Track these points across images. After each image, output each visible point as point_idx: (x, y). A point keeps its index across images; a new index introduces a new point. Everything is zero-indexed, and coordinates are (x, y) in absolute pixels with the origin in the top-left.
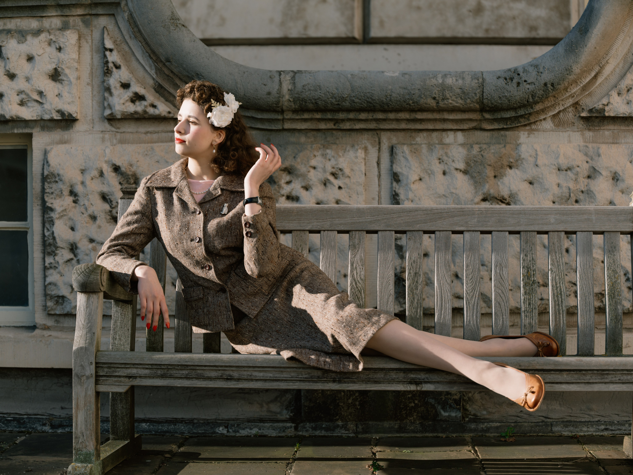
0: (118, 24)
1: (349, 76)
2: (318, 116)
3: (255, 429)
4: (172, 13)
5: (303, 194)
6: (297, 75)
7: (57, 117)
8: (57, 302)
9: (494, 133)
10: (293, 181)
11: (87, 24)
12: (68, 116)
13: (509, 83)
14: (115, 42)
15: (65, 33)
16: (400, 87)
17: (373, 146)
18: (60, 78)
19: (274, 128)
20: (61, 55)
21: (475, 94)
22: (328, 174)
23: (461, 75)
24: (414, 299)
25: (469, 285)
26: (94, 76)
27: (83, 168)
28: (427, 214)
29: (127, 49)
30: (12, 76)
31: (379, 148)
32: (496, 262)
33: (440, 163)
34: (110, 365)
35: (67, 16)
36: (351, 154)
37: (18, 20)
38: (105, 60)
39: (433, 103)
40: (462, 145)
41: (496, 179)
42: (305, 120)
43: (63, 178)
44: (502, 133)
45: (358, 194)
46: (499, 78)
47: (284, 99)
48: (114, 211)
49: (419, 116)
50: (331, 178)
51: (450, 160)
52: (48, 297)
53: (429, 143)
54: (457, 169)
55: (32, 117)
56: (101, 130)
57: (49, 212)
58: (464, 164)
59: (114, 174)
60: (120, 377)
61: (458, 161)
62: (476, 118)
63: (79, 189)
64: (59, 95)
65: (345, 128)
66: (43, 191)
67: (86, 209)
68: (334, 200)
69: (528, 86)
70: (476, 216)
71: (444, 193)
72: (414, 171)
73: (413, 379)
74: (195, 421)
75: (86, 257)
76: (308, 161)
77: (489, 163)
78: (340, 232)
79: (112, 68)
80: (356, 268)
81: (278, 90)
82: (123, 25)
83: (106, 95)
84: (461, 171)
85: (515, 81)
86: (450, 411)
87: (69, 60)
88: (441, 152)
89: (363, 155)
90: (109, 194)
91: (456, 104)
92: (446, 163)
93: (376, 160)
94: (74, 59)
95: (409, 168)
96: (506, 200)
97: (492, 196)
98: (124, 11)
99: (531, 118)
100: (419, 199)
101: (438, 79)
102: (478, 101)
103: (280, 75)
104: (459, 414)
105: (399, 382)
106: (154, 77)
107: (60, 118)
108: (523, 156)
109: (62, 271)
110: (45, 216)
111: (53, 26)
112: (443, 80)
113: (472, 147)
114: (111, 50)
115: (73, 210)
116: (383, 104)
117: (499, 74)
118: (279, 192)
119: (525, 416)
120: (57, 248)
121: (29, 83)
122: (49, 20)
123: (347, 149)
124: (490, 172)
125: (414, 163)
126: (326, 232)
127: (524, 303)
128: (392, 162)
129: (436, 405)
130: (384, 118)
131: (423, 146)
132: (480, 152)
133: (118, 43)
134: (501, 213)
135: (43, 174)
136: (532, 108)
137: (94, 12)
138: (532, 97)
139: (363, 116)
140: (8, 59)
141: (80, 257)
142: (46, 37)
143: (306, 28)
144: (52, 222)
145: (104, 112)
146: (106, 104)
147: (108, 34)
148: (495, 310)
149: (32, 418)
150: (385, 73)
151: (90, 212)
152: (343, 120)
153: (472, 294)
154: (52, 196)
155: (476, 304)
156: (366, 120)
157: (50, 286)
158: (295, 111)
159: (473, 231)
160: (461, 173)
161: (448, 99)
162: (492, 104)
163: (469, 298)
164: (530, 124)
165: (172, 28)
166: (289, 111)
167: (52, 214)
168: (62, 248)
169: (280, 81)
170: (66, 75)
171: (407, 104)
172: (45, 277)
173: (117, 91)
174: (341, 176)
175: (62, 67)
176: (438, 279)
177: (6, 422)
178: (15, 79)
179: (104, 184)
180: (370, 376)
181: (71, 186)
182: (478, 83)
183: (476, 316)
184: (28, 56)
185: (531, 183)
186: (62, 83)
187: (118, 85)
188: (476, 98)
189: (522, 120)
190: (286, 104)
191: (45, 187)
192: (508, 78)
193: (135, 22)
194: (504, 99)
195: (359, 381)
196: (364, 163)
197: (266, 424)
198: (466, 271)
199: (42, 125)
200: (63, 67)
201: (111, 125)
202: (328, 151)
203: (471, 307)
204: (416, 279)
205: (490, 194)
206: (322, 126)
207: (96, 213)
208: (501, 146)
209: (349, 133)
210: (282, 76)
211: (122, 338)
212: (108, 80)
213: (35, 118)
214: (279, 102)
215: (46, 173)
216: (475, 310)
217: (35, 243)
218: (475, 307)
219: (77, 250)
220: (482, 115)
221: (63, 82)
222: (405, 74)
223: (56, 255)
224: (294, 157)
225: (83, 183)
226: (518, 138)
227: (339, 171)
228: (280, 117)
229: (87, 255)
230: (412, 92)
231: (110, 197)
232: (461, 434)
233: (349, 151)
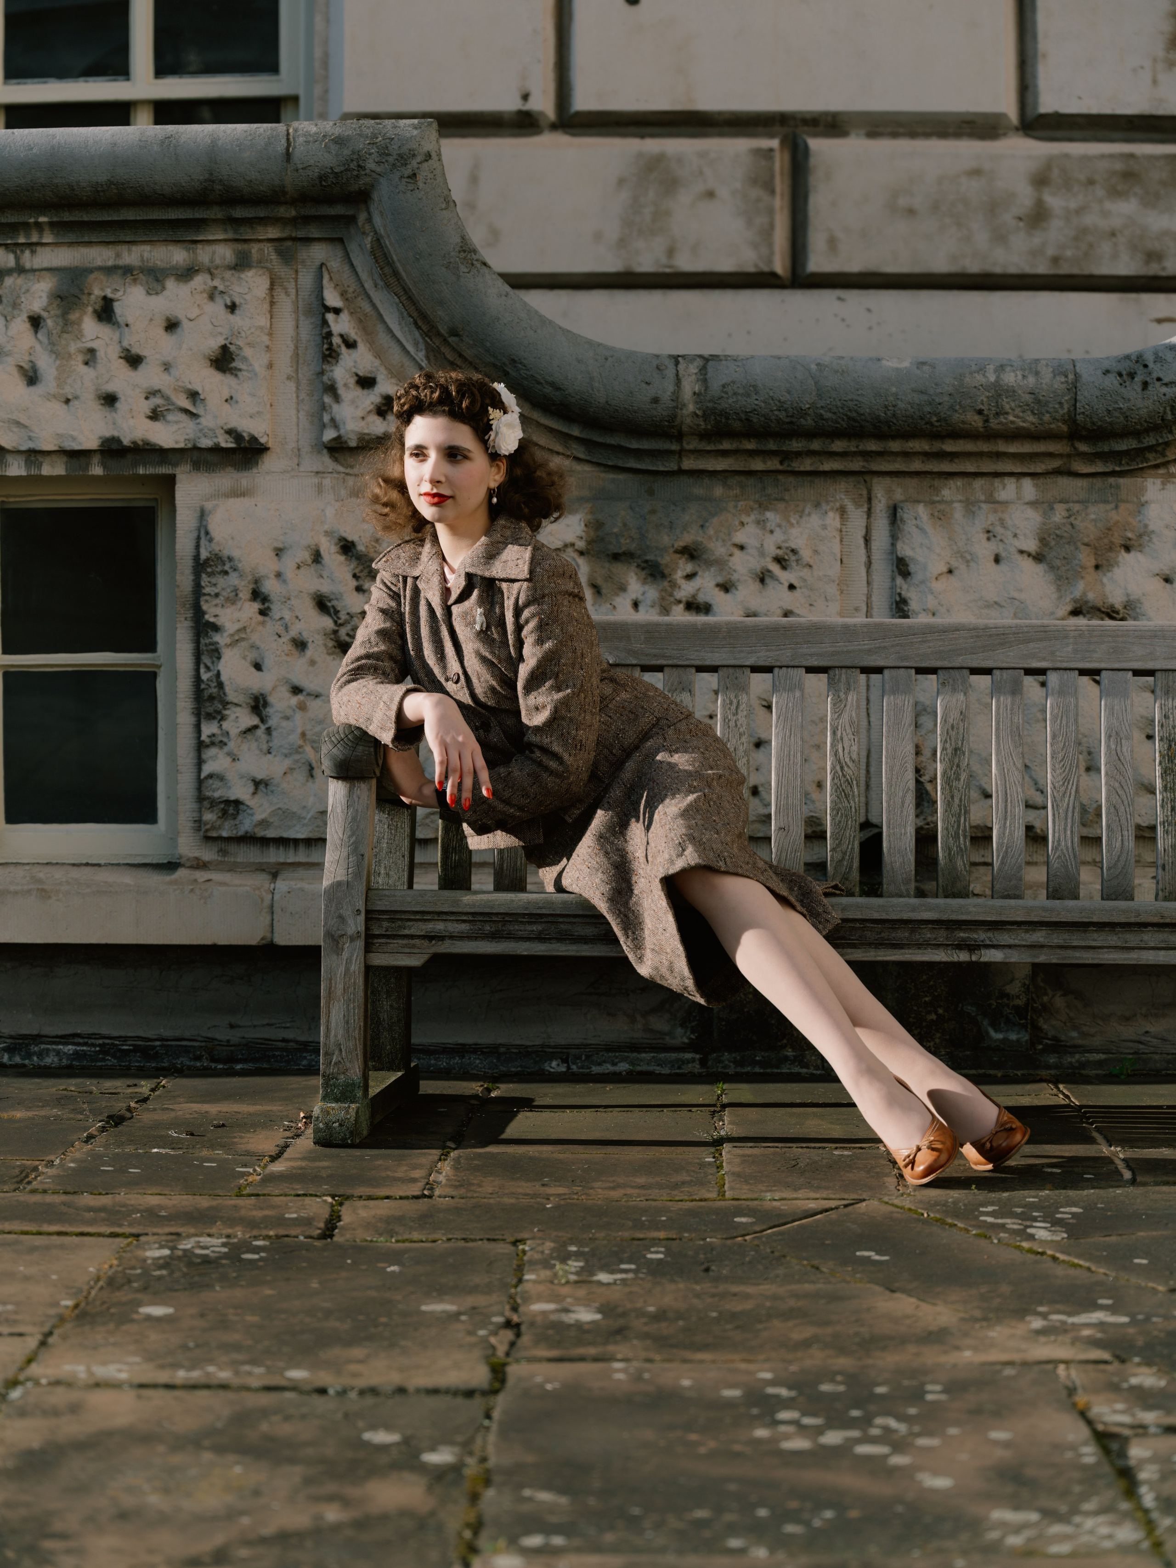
0: (349, 258)
1: (813, 366)
2: (750, 445)
3: (622, 1064)
4: (463, 238)
5: (718, 598)
6: (710, 363)
7: (226, 443)
8: (224, 814)
9: (1095, 480)
10: (700, 573)
11: (287, 257)
12: (249, 441)
13: (1128, 383)
14: (343, 294)
15: (243, 276)
16: (913, 390)
17: (858, 505)
18: (233, 365)
19: (662, 468)
20: (236, 320)
21: (1060, 403)
22: (769, 559)
23: (1032, 368)
24: (952, 797)
25: (1058, 772)
26: (301, 361)
27: (281, 546)
28: (977, 637)
29: (367, 308)
30: (134, 360)
31: (869, 509)
32: (1109, 728)
33: (988, 539)
34: (394, 916)
35: (245, 241)
36: (814, 520)
37: (147, 248)
38: (325, 330)
39: (976, 422)
40: (1033, 504)
41: (1100, 572)
42: (724, 453)
43: (240, 565)
44: (1112, 480)
45: (827, 600)
46: (1107, 372)
47: (684, 411)
48: (343, 632)
49: (949, 446)
50: (775, 568)
51: (1009, 533)
52: (206, 804)
53: (968, 499)
54: (1022, 552)
55: (177, 442)
56: (315, 469)
57: (211, 633)
58: (1037, 542)
59: (342, 558)
60: (412, 937)
61: (1025, 535)
62: (1061, 451)
63: (270, 586)
64: (229, 400)
65: (802, 469)
66: (197, 590)
67: (286, 628)
68: (779, 612)
69: (1164, 390)
70: (1071, 640)
71: (996, 599)
72: (939, 555)
73: (963, 939)
74: (502, 1050)
75: (284, 723)
76: (729, 535)
77: (1086, 540)
78: (810, 670)
79: (339, 346)
80: (842, 739)
81: (673, 393)
82: (362, 261)
83: (327, 399)
84: (1029, 555)
85: (1138, 379)
86: (1007, 1031)
87: (253, 330)
88: (992, 518)
89: (837, 523)
90: (332, 597)
91: (1022, 424)
92: (1001, 540)
93: (863, 532)
94: (261, 328)
95: (928, 548)
96: (1118, 613)
97: (1090, 605)
98: (364, 233)
99: (1168, 453)
100: (948, 611)
101: (987, 374)
102: (1066, 417)
103: (677, 363)
104: (1025, 1037)
105: (938, 946)
106: (423, 364)
107: (233, 445)
108: (1151, 527)
109: (235, 751)
110: (202, 641)
111: (218, 261)
112: (998, 377)
113: (1052, 509)
114: (337, 311)
115: (260, 628)
116: (880, 422)
117: (1106, 365)
118: (671, 595)
119: (1155, 1042)
120: (226, 704)
121: (170, 374)
122: (209, 249)
123: (807, 511)
124: (1086, 558)
125: (937, 538)
126: (784, 669)
127: (1162, 806)
128: (894, 537)
129: (979, 1018)
130: (879, 449)
131: (956, 505)
132: (1068, 517)
133: (349, 296)
134: (1117, 636)
135: (197, 557)
136: (1171, 432)
137: (301, 234)
138: (1172, 410)
139: (838, 446)
140: (127, 325)
141: (272, 722)
142: (205, 283)
143: (671, 252)
144: (216, 653)
145: (322, 435)
146: (326, 418)
147: (331, 279)
148: (1107, 821)
149: (171, 1046)
150: (884, 362)
151: (293, 633)
152: (798, 454)
153: (1063, 789)
154: (217, 601)
155: (1071, 809)
156: (844, 455)
157: (210, 781)
158: (705, 436)
159: (1065, 669)
160: (1030, 559)
161: (1007, 413)
162: (1093, 423)
163: (1058, 797)
164: (1165, 464)
165: (463, 269)
166: (693, 434)
167: (219, 638)
168: (236, 705)
169: (677, 375)
170: (245, 359)
171: (927, 423)
172: (200, 763)
173: (350, 393)
174: (794, 564)
175: (238, 343)
176: (998, 761)
177: (118, 1054)
178: (142, 367)
179: (322, 576)
180: (883, 935)
181: (256, 582)
182: (1067, 382)
183: (1072, 832)
184: (168, 320)
185: (1167, 580)
186: (236, 376)
187: (352, 381)
188: (1061, 412)
189: (1150, 456)
190: (688, 421)
191: (203, 584)
192: (1124, 373)
193: (385, 256)
194: (1117, 414)
195: (862, 944)
196: (838, 539)
197: (644, 1055)
198: (1052, 745)
199: (195, 458)
200: (240, 343)
201: (336, 460)
202: (769, 515)
203: (1062, 815)
204: (956, 761)
205: (1086, 602)
206: (758, 465)
207: (305, 635)
208: (1109, 507)
209: (809, 478)
210: (681, 367)
211: (392, 873)
212: (332, 371)
213: (181, 445)
214: (675, 416)
215: (204, 554)
216: (1069, 820)
217: (181, 696)
218: (1070, 814)
219: (268, 709)
220: (1073, 445)
221: (239, 373)
222: (923, 363)
223: (223, 718)
224: (702, 526)
225: (279, 575)
226: (1143, 490)
227: (791, 554)
228: (675, 447)
229: (287, 718)
230: (938, 400)
231: (334, 603)
232: (1031, 1072)
233: (809, 514)
